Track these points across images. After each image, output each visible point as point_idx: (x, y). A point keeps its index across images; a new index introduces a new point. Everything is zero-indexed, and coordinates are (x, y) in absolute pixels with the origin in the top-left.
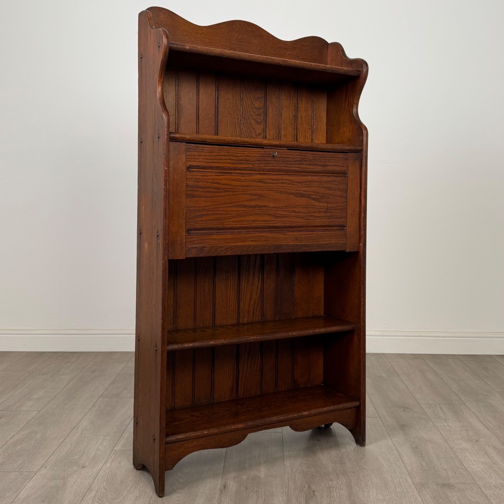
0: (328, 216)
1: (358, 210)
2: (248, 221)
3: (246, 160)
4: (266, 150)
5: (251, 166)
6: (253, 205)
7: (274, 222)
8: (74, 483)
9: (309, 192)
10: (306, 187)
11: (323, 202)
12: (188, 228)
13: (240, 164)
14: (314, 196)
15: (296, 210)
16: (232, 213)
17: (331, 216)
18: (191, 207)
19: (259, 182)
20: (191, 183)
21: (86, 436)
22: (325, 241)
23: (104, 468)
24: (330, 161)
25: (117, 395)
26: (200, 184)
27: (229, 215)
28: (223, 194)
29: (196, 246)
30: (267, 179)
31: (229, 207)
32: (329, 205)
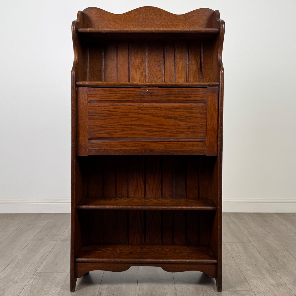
0: (191, 131)
1: (216, 127)
2: (129, 134)
3: (127, 96)
4: (142, 89)
5: (131, 99)
6: (133, 124)
7: (149, 135)
8: (10, 292)
9: (175, 115)
10: (173, 112)
11: (186, 122)
12: (89, 138)
13: (123, 98)
14: (179, 118)
15: (165, 127)
16: (118, 129)
17: (193, 131)
18: (91, 125)
19: (138, 109)
20: (91, 111)
21: (20, 264)
22: (188, 148)
23: (29, 283)
24: (192, 94)
25: (41, 239)
26: (97, 111)
27: (117, 131)
28: (112, 117)
29: (95, 148)
30: (143, 107)
31: (117, 125)
32: (191, 124)
